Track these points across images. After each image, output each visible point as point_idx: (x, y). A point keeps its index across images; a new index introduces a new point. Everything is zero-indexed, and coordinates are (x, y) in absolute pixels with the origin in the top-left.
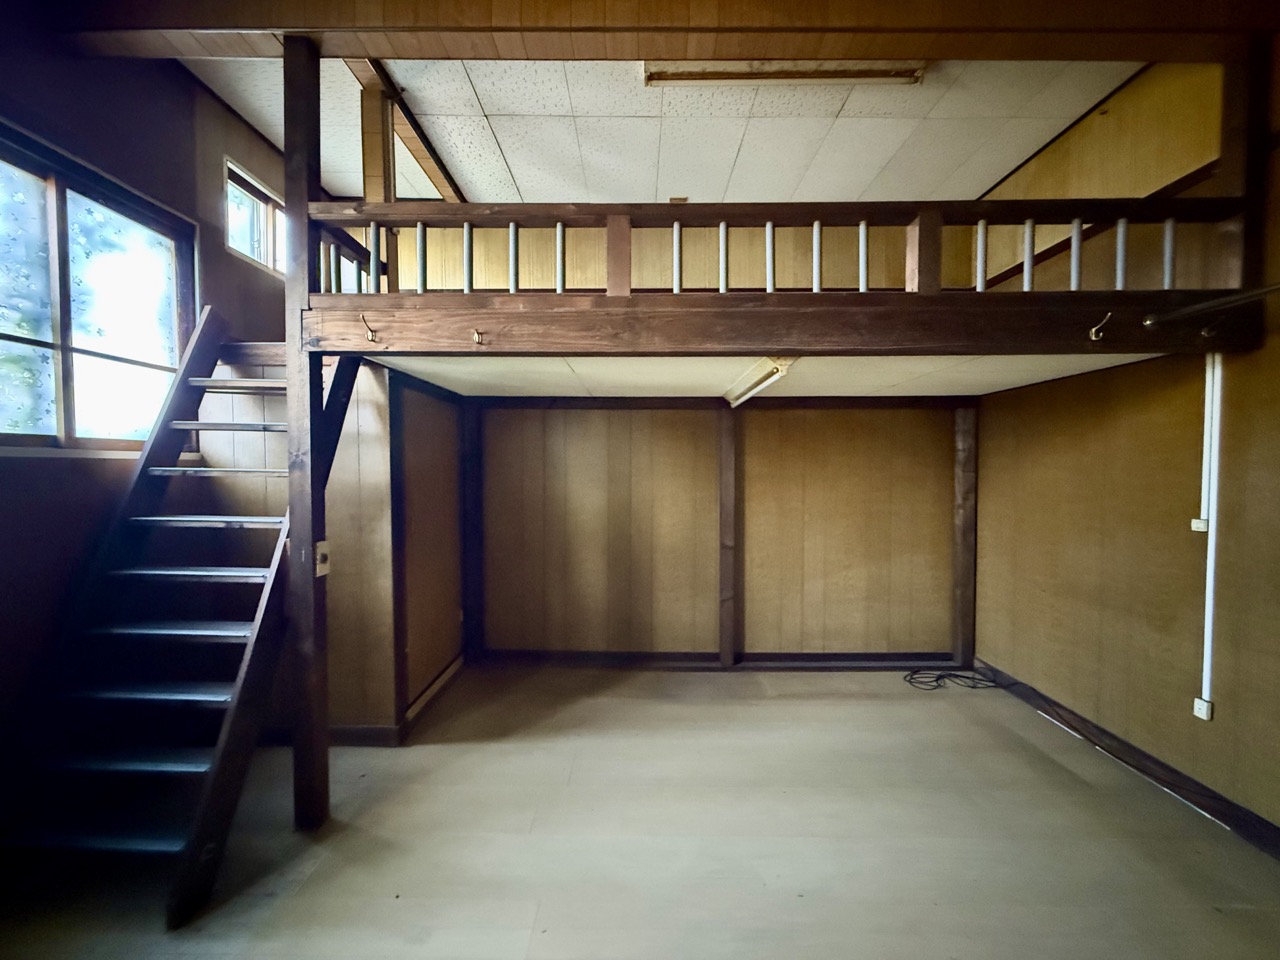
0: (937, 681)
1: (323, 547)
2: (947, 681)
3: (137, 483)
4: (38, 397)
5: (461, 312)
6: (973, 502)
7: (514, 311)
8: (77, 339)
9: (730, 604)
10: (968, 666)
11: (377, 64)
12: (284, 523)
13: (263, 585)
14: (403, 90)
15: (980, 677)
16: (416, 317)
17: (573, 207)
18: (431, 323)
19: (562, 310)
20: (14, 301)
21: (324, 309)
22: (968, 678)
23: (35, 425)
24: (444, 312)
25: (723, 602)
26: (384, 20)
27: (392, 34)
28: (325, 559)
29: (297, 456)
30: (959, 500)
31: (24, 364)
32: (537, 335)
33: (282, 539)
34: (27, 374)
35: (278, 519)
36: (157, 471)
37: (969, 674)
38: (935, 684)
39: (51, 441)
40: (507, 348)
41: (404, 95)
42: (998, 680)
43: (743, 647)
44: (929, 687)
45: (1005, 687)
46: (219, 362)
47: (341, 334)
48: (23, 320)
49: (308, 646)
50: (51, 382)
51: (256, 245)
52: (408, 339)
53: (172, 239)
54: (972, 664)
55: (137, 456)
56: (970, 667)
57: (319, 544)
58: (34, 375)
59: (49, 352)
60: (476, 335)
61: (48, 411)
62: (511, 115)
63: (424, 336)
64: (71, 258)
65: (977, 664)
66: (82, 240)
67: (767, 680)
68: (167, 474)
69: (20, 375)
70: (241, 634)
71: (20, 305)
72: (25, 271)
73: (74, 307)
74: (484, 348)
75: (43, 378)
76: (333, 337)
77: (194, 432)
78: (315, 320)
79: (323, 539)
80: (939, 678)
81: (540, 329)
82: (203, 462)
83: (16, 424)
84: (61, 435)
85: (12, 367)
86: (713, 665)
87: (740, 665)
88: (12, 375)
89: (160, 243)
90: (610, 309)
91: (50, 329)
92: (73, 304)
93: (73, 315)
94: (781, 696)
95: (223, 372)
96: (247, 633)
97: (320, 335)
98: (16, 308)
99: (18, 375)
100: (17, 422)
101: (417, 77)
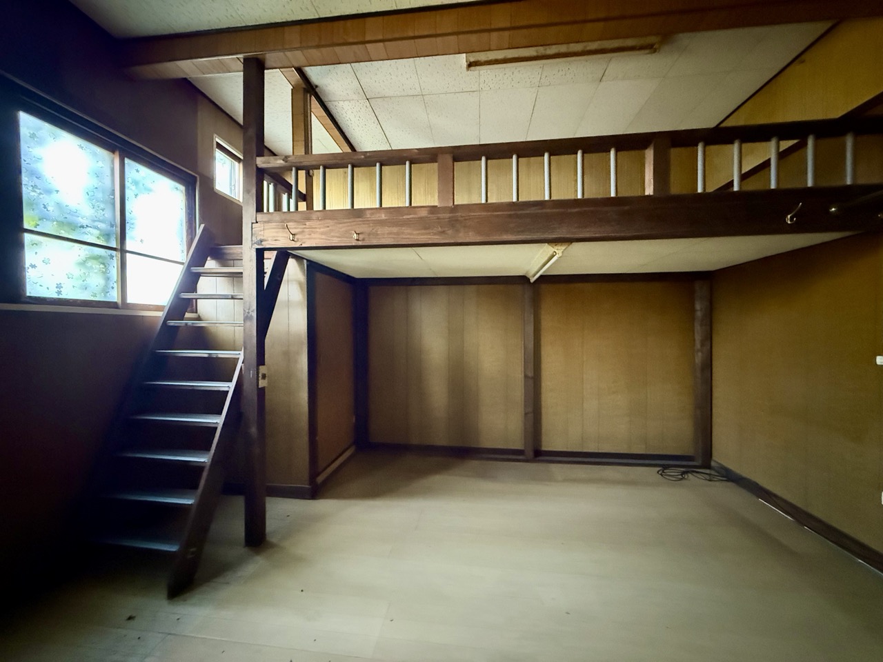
0: (682, 475)
1: (263, 369)
2: (690, 475)
3: (160, 329)
4: (108, 279)
5: (345, 221)
6: (709, 347)
7: (379, 219)
8: (129, 246)
9: (531, 416)
10: (707, 465)
11: (300, 71)
12: (240, 355)
13: (228, 392)
14: (317, 86)
15: (716, 474)
16: (319, 225)
17: (416, 151)
18: (328, 229)
19: (408, 217)
20: (96, 224)
21: (265, 222)
22: (707, 474)
23: (105, 296)
24: (336, 221)
25: (526, 414)
26: (301, 43)
27: (305, 51)
28: (264, 377)
29: (248, 313)
30: (698, 345)
31: (101, 260)
32: (394, 234)
33: (240, 364)
34: (102, 266)
35: (238, 352)
36: (172, 323)
37: (708, 471)
38: (680, 477)
39: (114, 305)
40: (375, 242)
41: (317, 90)
42: (729, 476)
43: (541, 446)
44: (674, 479)
45: (733, 481)
46: (209, 258)
47: (274, 237)
48: (100, 235)
49: (254, 430)
50: (114, 272)
51: (233, 188)
52: (315, 239)
53: (184, 185)
54: (710, 465)
55: (161, 315)
56: (709, 467)
57: (261, 367)
58: (105, 266)
59: (114, 253)
60: (355, 235)
61: (113, 288)
62: (383, 97)
63: (323, 237)
64: (126, 198)
65: (713, 464)
66: (133, 188)
67: (557, 469)
68: (176, 325)
69: (98, 266)
70: (215, 421)
71: (99, 226)
72: (102, 206)
73: (128, 226)
74: (360, 243)
75: (111, 268)
76: (269, 239)
77: (194, 300)
78: (260, 229)
79: (264, 364)
80: (684, 473)
81: (395, 230)
82: (199, 319)
83: (95, 295)
84: (119, 302)
85: (95, 262)
86: (521, 457)
87: (538, 459)
88: (94, 266)
89: (177, 188)
90: (439, 215)
91: (115, 240)
92: (127, 225)
93: (127, 231)
94: (565, 480)
95: (211, 264)
96: (218, 421)
97: (262, 238)
98: (96, 228)
99: (97, 266)
100: (96, 294)
101: (324, 77)
